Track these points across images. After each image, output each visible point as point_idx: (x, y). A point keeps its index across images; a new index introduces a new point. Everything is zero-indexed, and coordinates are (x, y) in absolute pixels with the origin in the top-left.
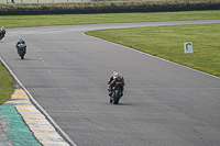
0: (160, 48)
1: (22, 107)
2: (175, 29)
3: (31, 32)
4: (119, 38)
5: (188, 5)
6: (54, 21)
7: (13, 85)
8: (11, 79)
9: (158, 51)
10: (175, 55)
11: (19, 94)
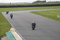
0: (51, 16)
1: (13, 33)
2: (54, 11)
3: (16, 12)
4: (39, 14)
5: (58, 4)
6: (22, 9)
7: (11, 27)
8: (10, 25)
9: (50, 17)
10: (55, 18)
11: (12, 29)
